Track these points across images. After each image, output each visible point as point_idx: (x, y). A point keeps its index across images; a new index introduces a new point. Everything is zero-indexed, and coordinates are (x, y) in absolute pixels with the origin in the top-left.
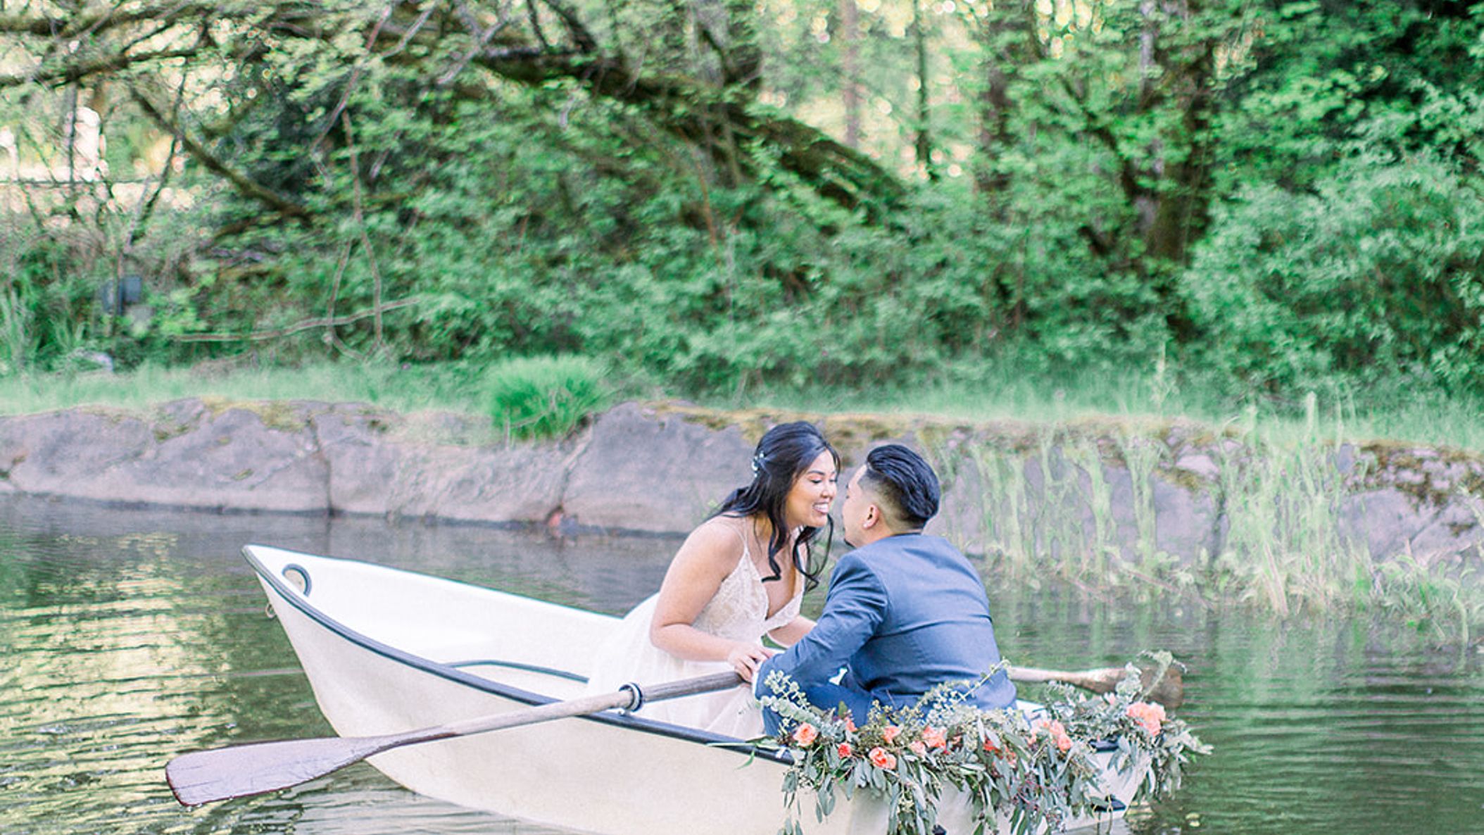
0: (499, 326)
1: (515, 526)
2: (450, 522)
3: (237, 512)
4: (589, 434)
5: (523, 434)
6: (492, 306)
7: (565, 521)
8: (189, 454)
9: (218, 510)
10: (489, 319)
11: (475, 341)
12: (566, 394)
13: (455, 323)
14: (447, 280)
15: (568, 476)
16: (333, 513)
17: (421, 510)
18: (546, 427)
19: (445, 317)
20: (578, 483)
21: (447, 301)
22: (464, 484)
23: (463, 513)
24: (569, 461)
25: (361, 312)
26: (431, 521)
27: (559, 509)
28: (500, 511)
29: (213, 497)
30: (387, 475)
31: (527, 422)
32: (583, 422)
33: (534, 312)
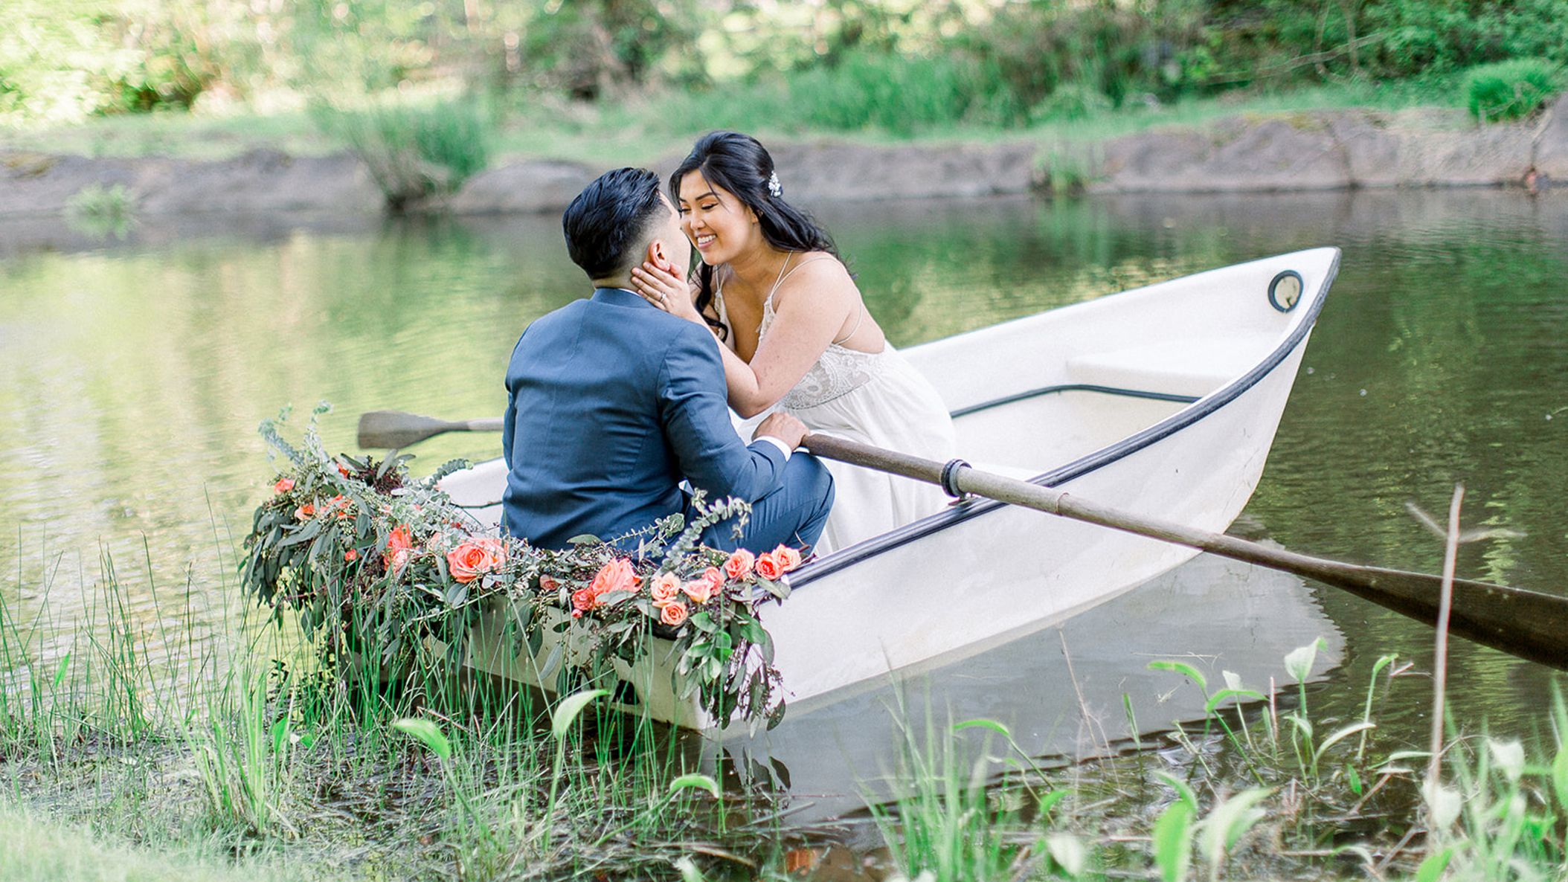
0: (1448, 47)
1: (1498, 185)
2: (1448, 186)
3: (1286, 191)
4: (1548, 114)
5: (1495, 119)
6: (1442, 34)
7: (1539, 179)
8: (1242, 153)
9: (1272, 191)
10: (1441, 44)
11: (1431, 60)
12: (1527, 86)
13: (1414, 50)
14: (1408, 16)
15: (1535, 147)
16: (1354, 187)
17: (1424, 179)
18: (1513, 113)
19: (1406, 46)
20: (1545, 150)
21: (1409, 33)
22: (1455, 159)
23: (1457, 178)
24: (1535, 135)
25: (1340, 49)
26: (1432, 186)
27: (1533, 170)
28: (1488, 175)
29: (1264, 180)
30: (1393, 156)
31: (1497, 109)
32: (1542, 106)
33: (1476, 36)
